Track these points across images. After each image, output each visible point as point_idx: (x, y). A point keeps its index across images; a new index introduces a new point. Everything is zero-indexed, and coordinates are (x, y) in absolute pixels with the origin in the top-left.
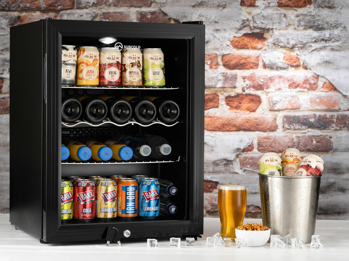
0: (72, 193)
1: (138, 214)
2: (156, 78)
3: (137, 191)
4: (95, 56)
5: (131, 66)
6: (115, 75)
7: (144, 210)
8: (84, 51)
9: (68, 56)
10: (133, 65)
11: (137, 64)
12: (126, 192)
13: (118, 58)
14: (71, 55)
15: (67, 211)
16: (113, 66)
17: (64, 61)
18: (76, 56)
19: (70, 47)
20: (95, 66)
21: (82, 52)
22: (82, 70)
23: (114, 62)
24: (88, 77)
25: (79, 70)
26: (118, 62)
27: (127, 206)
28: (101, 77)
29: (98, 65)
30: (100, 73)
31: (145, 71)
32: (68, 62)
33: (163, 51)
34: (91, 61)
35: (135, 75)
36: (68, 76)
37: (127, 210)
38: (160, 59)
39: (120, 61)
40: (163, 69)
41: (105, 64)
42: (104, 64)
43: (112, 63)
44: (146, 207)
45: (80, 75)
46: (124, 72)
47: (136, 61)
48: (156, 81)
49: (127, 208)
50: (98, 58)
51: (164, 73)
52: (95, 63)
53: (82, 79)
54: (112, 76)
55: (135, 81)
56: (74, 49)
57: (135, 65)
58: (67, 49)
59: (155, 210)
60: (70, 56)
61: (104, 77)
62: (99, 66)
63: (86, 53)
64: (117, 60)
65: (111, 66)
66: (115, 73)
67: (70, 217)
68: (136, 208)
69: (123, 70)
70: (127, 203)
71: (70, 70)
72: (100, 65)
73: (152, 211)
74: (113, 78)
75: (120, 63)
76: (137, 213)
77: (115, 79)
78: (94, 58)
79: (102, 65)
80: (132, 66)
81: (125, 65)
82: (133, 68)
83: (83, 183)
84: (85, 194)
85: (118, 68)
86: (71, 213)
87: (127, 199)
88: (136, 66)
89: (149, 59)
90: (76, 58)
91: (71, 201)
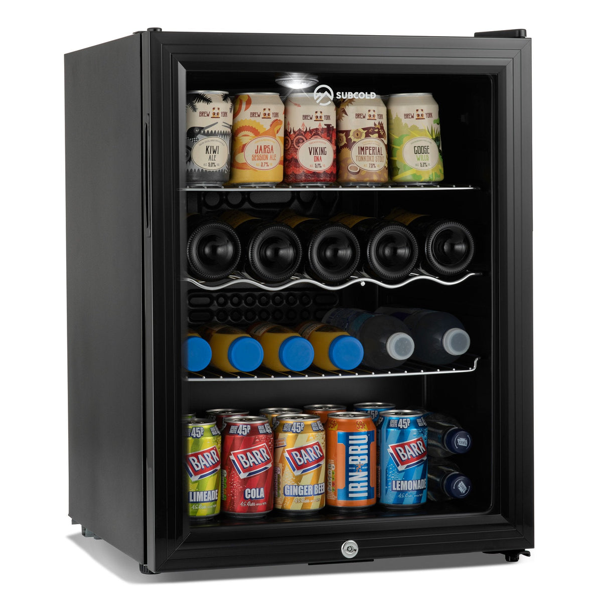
0: (219, 451)
1: (378, 499)
2: (422, 162)
3: (373, 444)
4: (276, 114)
5: (364, 135)
6: (323, 156)
7: (394, 489)
8: (249, 102)
9: (211, 115)
10: (369, 132)
11: (377, 130)
12: (348, 446)
13: (328, 117)
14: (218, 114)
15: (207, 494)
16: (318, 135)
17: (202, 128)
18: (230, 115)
19: (216, 95)
20: (275, 137)
21: (244, 106)
22: (244, 146)
23: (320, 124)
24: (260, 162)
25: (239, 146)
26: (328, 126)
27: (351, 479)
28: (289, 161)
29: (281, 134)
30: (286, 151)
31: (394, 146)
32: (210, 130)
33: (437, 98)
34: (266, 124)
35: (375, 156)
36: (211, 162)
37: (350, 489)
38: (430, 115)
39: (334, 125)
40: (436, 140)
41: (300, 130)
42: (296, 130)
43: (317, 129)
44: (398, 482)
45: (240, 158)
46: (345, 150)
47: (375, 124)
48: (423, 168)
49: (351, 485)
50: (281, 117)
51: (440, 151)
52: (276, 130)
53: (244, 166)
54: (317, 159)
55: (374, 169)
56: (225, 98)
57: (373, 133)
58: (208, 101)
59: (420, 487)
60: (215, 116)
61: (296, 161)
62: (283, 136)
63: (253, 108)
64: (328, 122)
65: (314, 135)
66: (323, 151)
67: (214, 509)
68: (373, 485)
69: (343, 144)
70: (350, 474)
71: (215, 148)
72: (287, 133)
73: (412, 490)
74: (317, 163)
75: (335, 127)
76: (375, 497)
77: (324, 166)
78: (273, 119)
79: (292, 133)
80: (367, 135)
81: (347, 133)
82: (368, 140)
83: (241, 426)
84: (249, 454)
85: (330, 141)
86: (216, 500)
87: (351, 462)
88: (376, 135)
89: (402, 117)
90: (229, 120)
91: (216, 470)
